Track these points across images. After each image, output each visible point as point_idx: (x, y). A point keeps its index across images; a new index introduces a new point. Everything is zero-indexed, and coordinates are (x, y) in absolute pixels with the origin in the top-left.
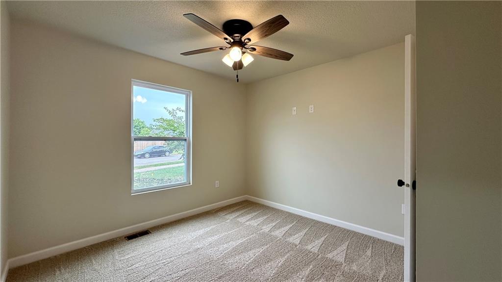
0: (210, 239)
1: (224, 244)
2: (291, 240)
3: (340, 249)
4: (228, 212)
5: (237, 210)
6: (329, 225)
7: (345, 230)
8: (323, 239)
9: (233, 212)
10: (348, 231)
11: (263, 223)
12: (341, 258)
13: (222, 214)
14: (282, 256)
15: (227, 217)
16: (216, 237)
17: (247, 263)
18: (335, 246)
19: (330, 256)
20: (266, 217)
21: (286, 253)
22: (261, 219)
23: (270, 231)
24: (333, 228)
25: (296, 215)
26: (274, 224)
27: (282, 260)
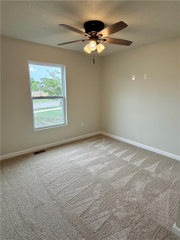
0: (78, 156)
1: (86, 159)
2: (125, 159)
3: (153, 165)
4: (89, 141)
5: (94, 140)
6: (150, 151)
7: (160, 154)
8: (144, 159)
9: (92, 141)
10: (162, 155)
11: (109, 149)
12: (153, 171)
13: (85, 142)
14: (119, 167)
15: (88, 144)
16: (81, 155)
17: (99, 170)
18: (151, 163)
19: (147, 169)
20: (112, 145)
21: (121, 166)
22: (108, 146)
23: (113, 153)
24: (152, 153)
25: (131, 144)
26: (116, 150)
27: (118, 169)
